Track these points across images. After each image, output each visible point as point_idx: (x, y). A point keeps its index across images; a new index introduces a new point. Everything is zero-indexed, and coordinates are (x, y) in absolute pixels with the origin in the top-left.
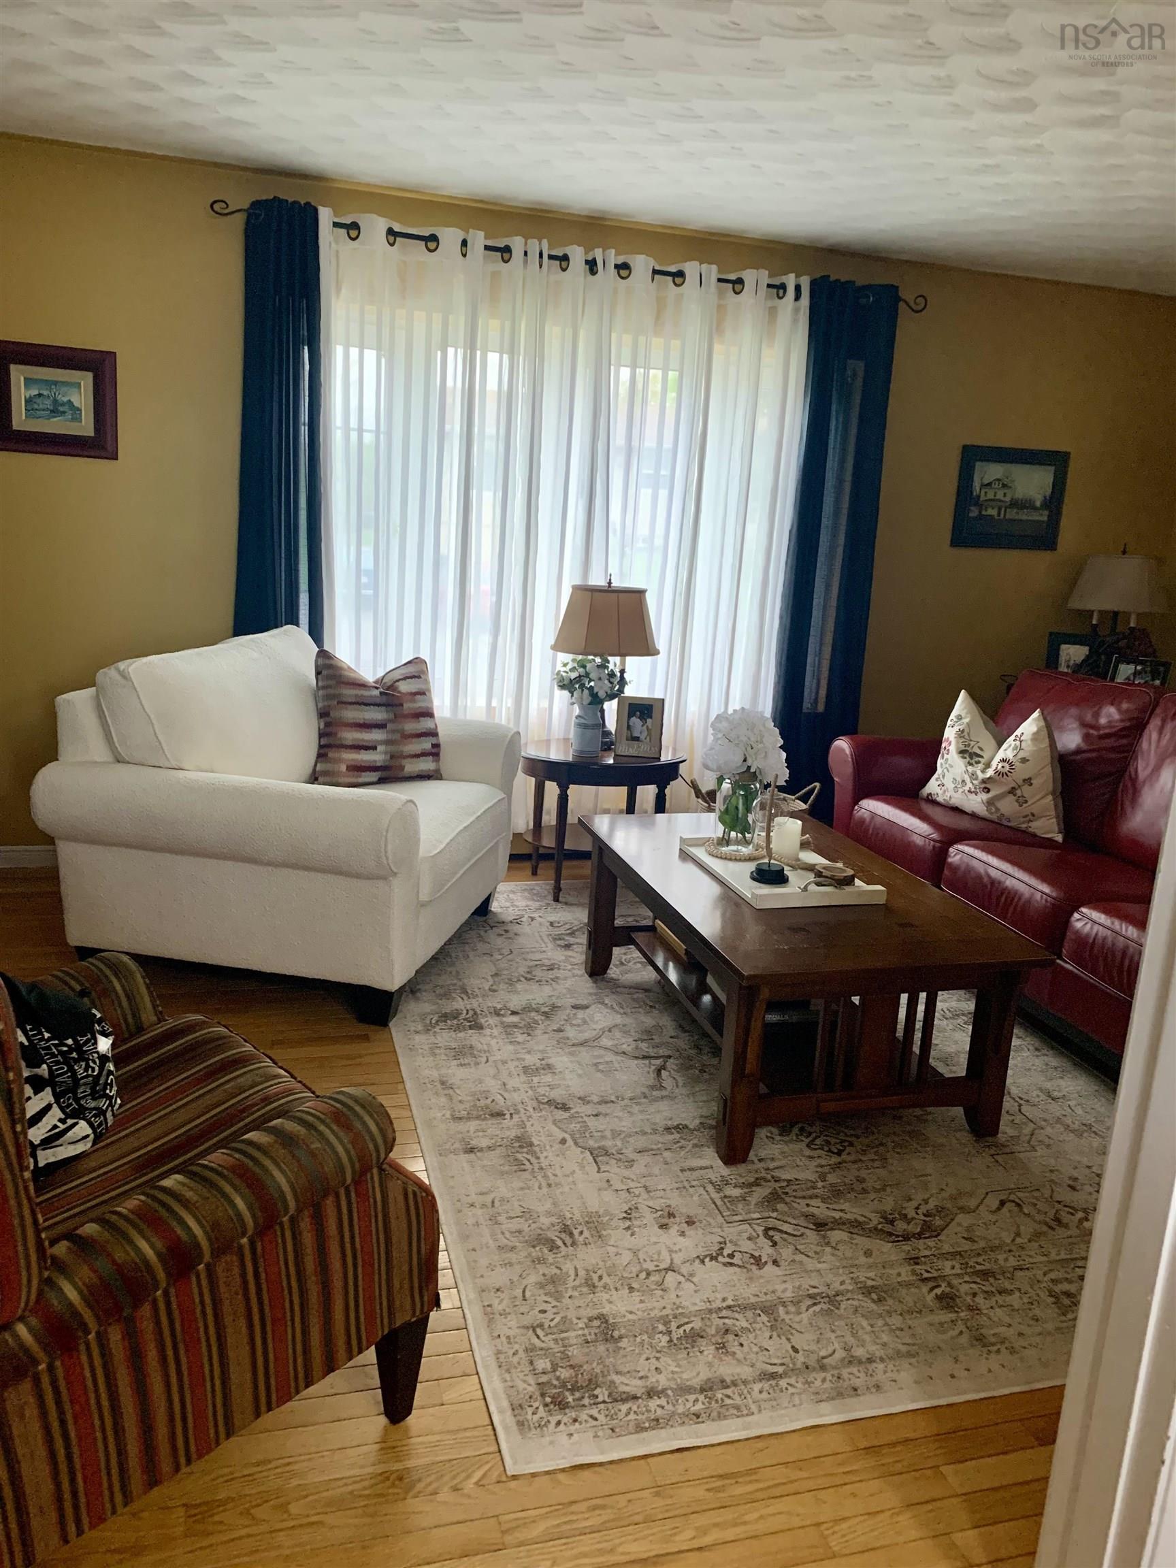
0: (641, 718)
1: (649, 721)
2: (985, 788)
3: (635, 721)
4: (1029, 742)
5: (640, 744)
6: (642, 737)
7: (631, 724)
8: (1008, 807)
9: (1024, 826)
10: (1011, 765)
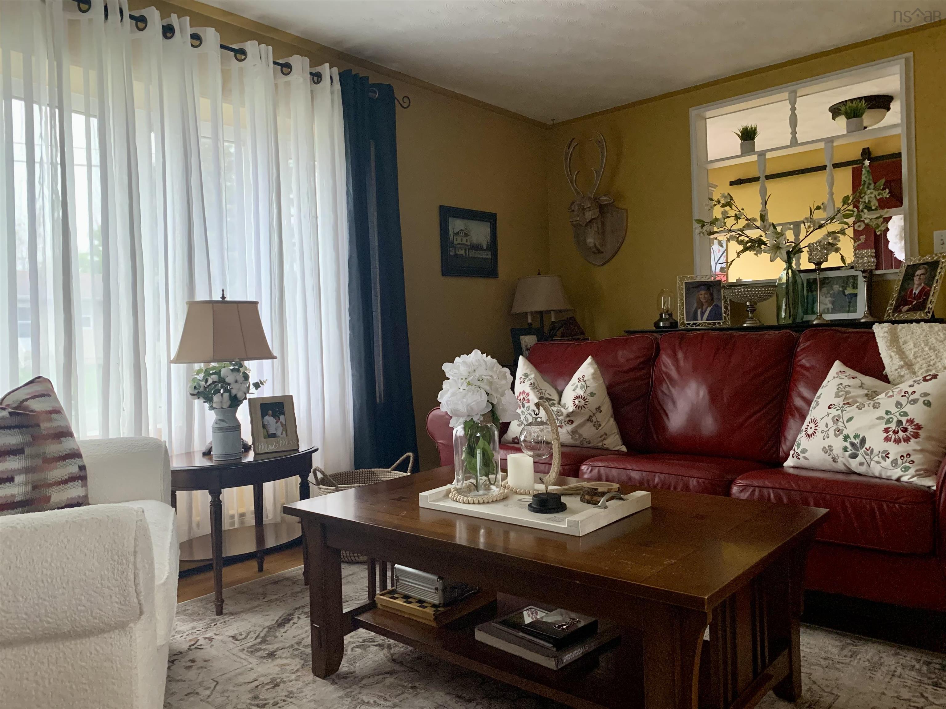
0: (274, 416)
1: (282, 417)
2: (570, 421)
3: (269, 419)
4: (592, 381)
5: (279, 439)
6: (279, 433)
7: (266, 423)
8: (588, 432)
9: (600, 444)
10: (584, 399)
